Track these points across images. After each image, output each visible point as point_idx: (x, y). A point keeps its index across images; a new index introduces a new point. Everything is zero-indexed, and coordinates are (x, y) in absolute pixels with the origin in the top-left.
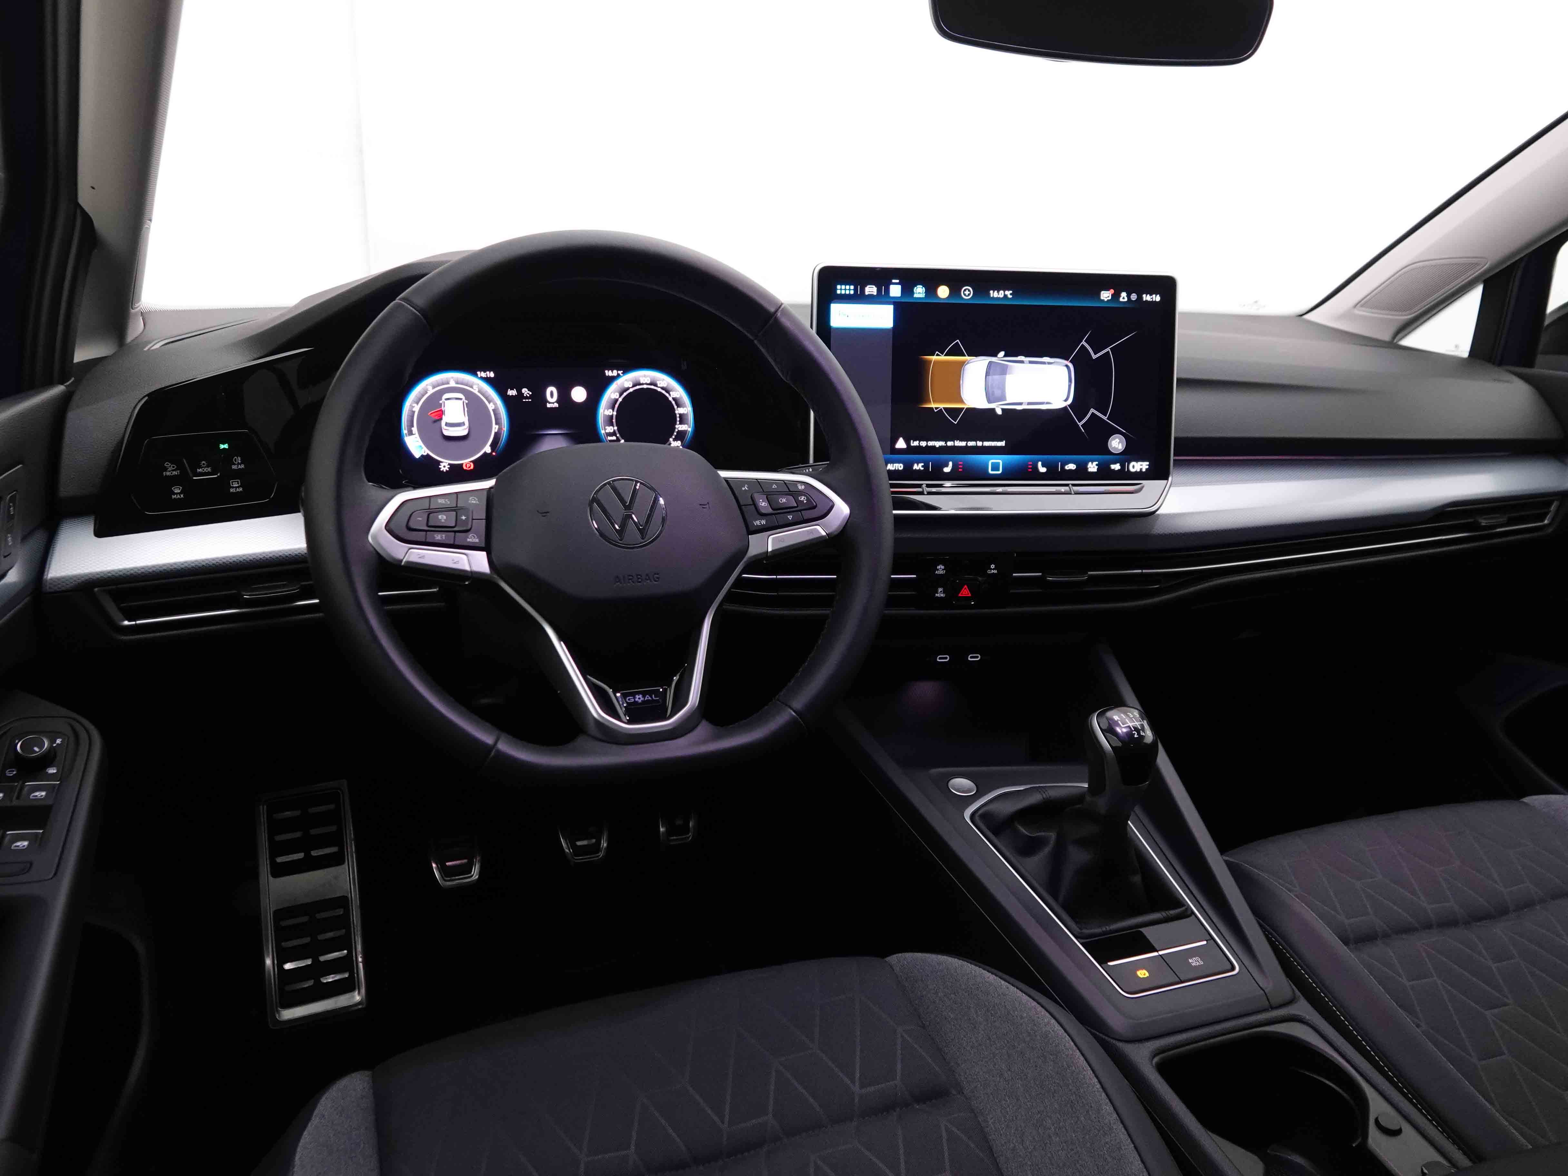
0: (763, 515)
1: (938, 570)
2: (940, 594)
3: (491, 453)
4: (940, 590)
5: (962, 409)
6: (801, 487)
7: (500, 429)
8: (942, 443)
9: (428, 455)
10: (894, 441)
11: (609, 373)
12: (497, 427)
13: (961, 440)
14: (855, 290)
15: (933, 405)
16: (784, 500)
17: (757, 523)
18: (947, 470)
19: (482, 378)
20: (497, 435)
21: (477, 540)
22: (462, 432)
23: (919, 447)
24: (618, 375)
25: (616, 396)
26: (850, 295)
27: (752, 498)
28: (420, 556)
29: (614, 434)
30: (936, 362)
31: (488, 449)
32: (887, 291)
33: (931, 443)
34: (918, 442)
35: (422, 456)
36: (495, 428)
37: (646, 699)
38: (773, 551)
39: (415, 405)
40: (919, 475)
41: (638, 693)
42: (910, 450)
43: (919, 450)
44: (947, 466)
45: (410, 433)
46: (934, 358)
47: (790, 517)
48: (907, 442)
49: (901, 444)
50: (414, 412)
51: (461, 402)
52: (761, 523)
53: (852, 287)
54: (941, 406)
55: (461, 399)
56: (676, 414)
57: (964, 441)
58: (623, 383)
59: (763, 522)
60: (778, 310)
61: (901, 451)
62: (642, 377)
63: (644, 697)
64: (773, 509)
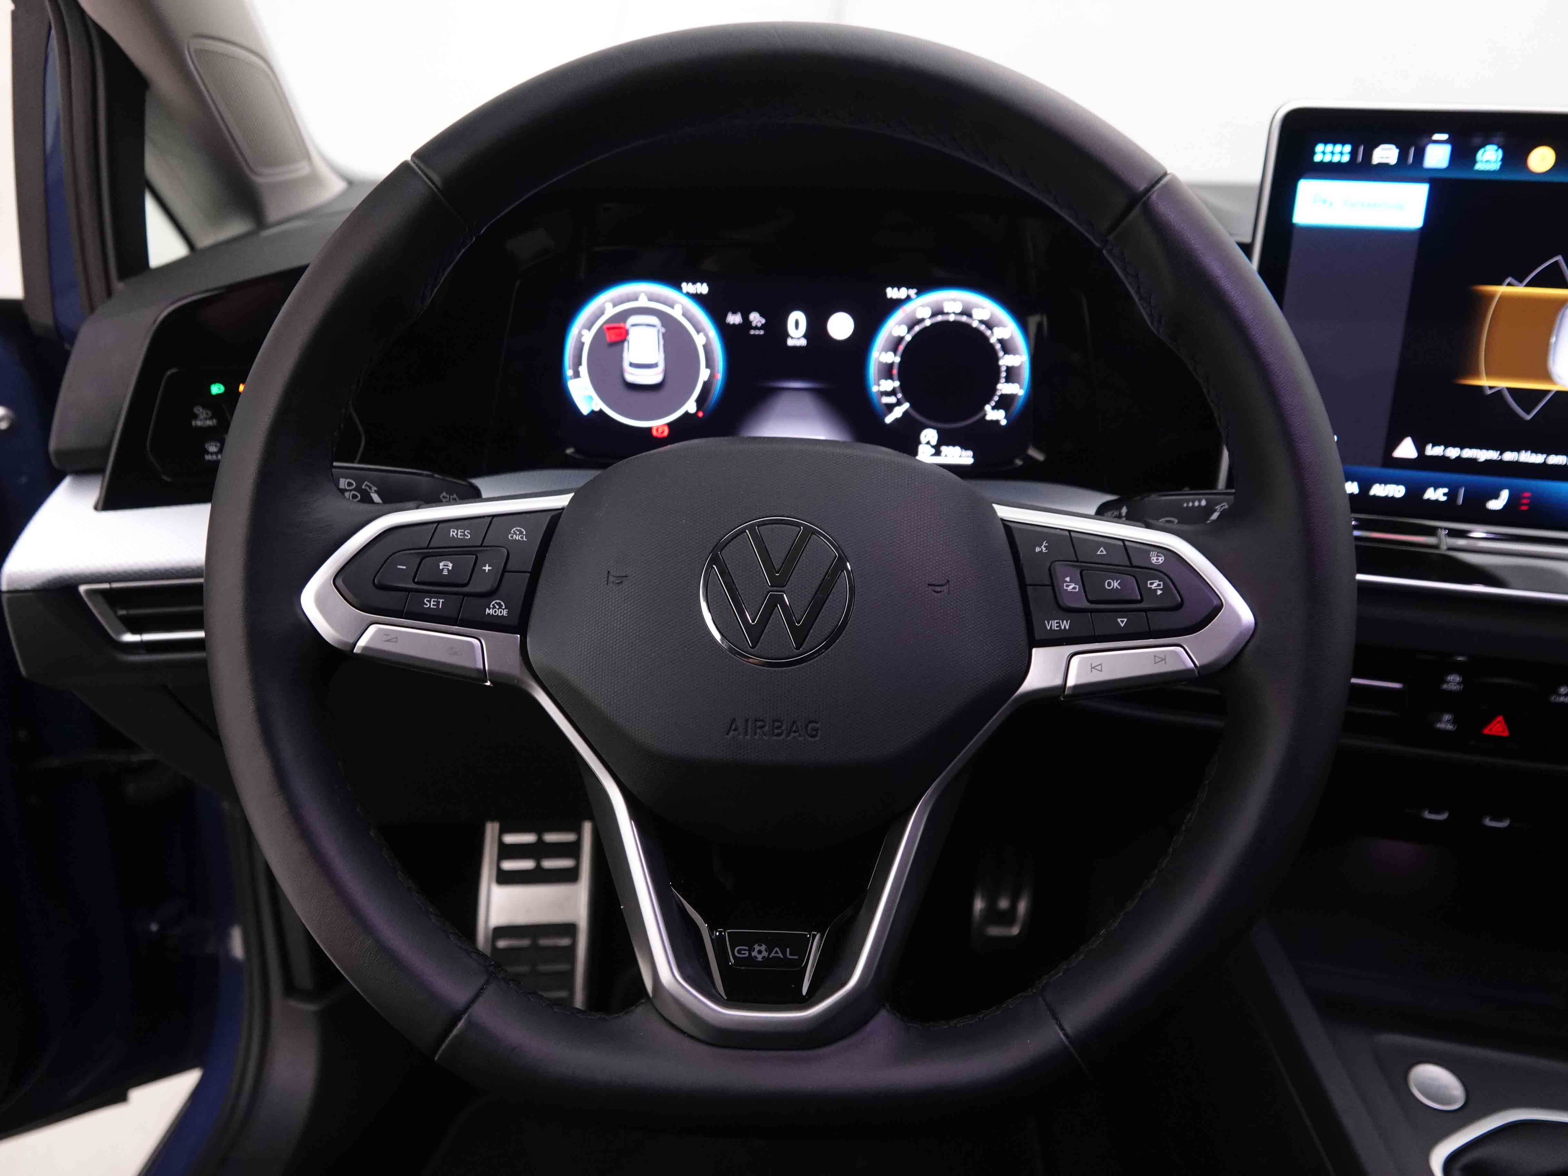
0: (1067, 611)
1: (1448, 682)
2: (1446, 723)
3: (696, 414)
4: (1447, 717)
5: (1547, 392)
6: (1157, 560)
7: (712, 376)
8: (1492, 455)
9: (601, 412)
10: (1395, 443)
11: (892, 293)
12: (708, 371)
13: (1535, 451)
14: (1353, 154)
15: (1484, 382)
16: (1116, 584)
17: (1053, 625)
18: (1495, 505)
19: (688, 294)
20: (707, 386)
21: (505, 613)
22: (653, 377)
23: (1443, 459)
24: (908, 298)
25: (901, 331)
26: (1339, 163)
27: (1050, 570)
28: (389, 638)
29: (893, 393)
30: (1504, 298)
31: (691, 406)
32: (1420, 155)
33: (1468, 453)
34: (1442, 447)
35: (593, 412)
36: (704, 374)
37: (773, 955)
38: (1076, 687)
39: (585, 332)
40: (1436, 510)
41: (759, 939)
42: (1422, 462)
43: (1442, 463)
44: (1496, 496)
45: (577, 375)
46: (1501, 290)
47: (1122, 622)
48: (1420, 447)
49: (1406, 449)
50: (583, 344)
51: (654, 331)
52: (1059, 626)
53: (1348, 148)
54: (1502, 384)
55: (654, 326)
56: (999, 367)
57: (1542, 453)
58: (914, 312)
59: (1065, 625)
60: (1153, 186)
61: (1405, 463)
62: (949, 300)
63: (769, 950)
64: (1088, 601)
